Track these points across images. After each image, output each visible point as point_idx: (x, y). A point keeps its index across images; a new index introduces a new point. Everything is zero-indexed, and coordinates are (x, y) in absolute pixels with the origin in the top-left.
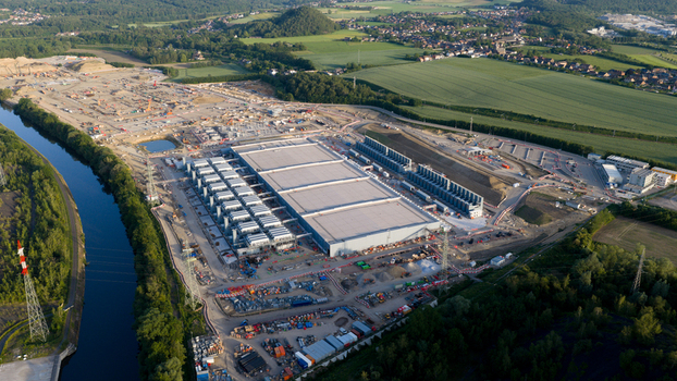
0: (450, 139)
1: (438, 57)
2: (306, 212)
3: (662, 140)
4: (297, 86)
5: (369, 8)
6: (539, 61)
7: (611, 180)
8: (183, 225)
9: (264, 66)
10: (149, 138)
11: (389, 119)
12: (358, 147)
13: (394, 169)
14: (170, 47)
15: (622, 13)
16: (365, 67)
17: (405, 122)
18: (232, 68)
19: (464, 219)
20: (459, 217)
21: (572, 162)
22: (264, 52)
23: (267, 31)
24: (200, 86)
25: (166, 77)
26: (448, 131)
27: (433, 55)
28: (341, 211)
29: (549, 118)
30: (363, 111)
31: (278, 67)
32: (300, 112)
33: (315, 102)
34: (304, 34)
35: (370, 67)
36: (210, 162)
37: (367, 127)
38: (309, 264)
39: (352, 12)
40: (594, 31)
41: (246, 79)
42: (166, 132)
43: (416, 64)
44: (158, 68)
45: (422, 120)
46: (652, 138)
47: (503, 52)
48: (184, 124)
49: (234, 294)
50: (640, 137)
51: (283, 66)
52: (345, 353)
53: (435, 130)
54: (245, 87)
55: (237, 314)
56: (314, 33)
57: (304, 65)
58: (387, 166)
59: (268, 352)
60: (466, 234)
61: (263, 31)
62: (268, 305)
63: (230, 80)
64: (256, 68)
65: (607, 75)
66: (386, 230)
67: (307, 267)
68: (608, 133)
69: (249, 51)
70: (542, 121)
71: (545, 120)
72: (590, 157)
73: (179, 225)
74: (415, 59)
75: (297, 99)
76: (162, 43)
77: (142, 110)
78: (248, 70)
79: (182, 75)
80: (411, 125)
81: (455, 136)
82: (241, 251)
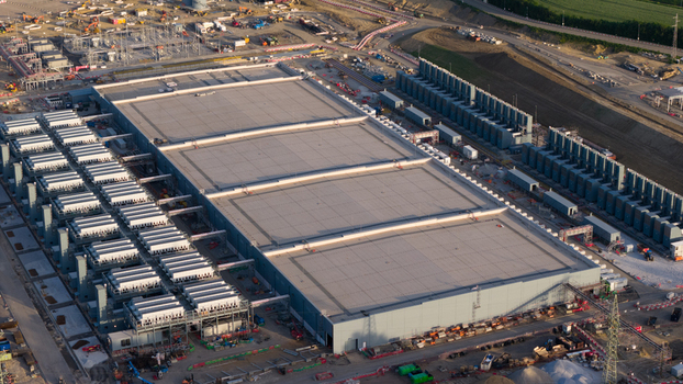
0: (624, 65)
2: (276, 245)
12: (402, 85)
13: (490, 141)
19: (658, 262)
20: (647, 257)
36: (44, 124)
37: (424, 37)
38: (282, 372)
45: (557, 20)
53: (587, 46)
58: (474, 132)
60: (664, 297)
66: (469, 289)
80: (531, 32)
81: (636, 60)
82: (117, 338)
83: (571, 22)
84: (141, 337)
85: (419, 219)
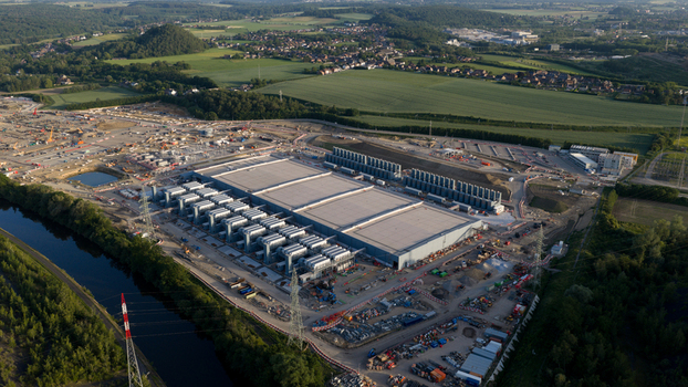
0: (411, 143)
1: (336, 70)
2: (345, 228)
3: (594, 129)
4: (218, 104)
5: (223, 28)
6: (435, 69)
7: (587, 166)
8: (205, 260)
9: (157, 86)
10: (76, 171)
11: (336, 130)
13: (386, 177)
14: (20, 72)
15: (459, 28)
16: (270, 82)
17: (356, 132)
18: (116, 91)
19: (490, 217)
20: (485, 215)
21: (541, 155)
22: (146, 72)
23: (131, 52)
24: (91, 111)
25: (40, 105)
26: (405, 137)
27: (331, 68)
28: (377, 222)
29: (488, 118)
30: (305, 125)
31: (175, 87)
32: (235, 130)
33: (244, 119)
34: (175, 54)
35: (275, 82)
38: (384, 280)
39: (206, 31)
40: (450, 42)
41: (143, 101)
42: (93, 163)
43: (319, 77)
44: (22, 95)
45: (373, 128)
46: (584, 129)
47: (392, 62)
48: (109, 153)
49: (332, 325)
50: (574, 128)
51: (181, 85)
52: (500, 363)
53: (392, 137)
54: (147, 110)
55: (351, 346)
56: (186, 52)
57: (204, 83)
58: (379, 175)
59: (424, 378)
60: (506, 229)
61: (126, 51)
62: (378, 330)
63: (125, 104)
64: (147, 90)
65: (504, 78)
66: (440, 235)
67: (384, 284)
68: (548, 127)
69: (128, 72)
70: (483, 121)
71: (485, 120)
72: (551, 148)
73: (200, 261)
74: (315, 72)
75: (221, 117)
76: (8, 69)
77: (43, 142)
78: (139, 91)
79: (59, 101)
80: (364, 133)
81: (416, 141)
82: (304, 277)
83: (379, 128)
84: (313, 276)
85: (392, 210)
